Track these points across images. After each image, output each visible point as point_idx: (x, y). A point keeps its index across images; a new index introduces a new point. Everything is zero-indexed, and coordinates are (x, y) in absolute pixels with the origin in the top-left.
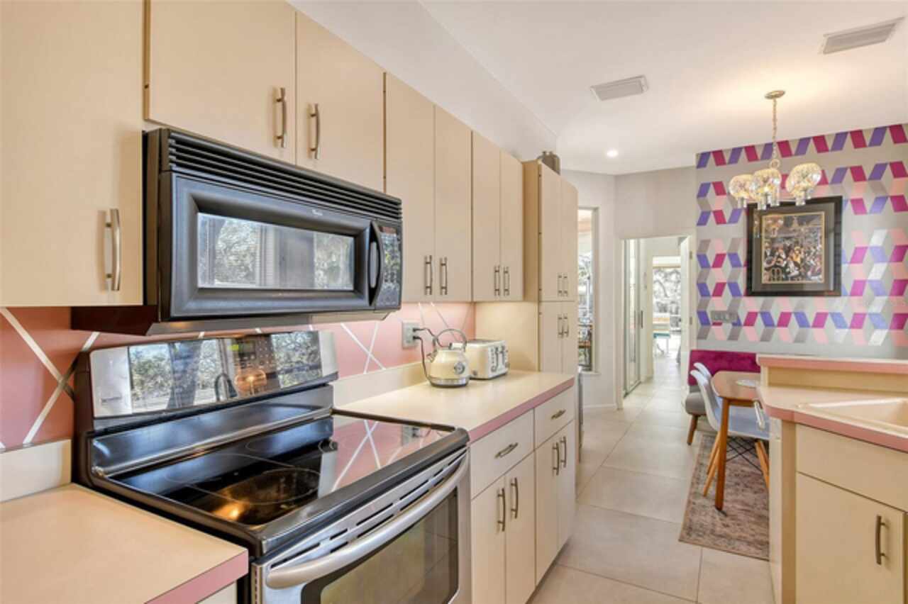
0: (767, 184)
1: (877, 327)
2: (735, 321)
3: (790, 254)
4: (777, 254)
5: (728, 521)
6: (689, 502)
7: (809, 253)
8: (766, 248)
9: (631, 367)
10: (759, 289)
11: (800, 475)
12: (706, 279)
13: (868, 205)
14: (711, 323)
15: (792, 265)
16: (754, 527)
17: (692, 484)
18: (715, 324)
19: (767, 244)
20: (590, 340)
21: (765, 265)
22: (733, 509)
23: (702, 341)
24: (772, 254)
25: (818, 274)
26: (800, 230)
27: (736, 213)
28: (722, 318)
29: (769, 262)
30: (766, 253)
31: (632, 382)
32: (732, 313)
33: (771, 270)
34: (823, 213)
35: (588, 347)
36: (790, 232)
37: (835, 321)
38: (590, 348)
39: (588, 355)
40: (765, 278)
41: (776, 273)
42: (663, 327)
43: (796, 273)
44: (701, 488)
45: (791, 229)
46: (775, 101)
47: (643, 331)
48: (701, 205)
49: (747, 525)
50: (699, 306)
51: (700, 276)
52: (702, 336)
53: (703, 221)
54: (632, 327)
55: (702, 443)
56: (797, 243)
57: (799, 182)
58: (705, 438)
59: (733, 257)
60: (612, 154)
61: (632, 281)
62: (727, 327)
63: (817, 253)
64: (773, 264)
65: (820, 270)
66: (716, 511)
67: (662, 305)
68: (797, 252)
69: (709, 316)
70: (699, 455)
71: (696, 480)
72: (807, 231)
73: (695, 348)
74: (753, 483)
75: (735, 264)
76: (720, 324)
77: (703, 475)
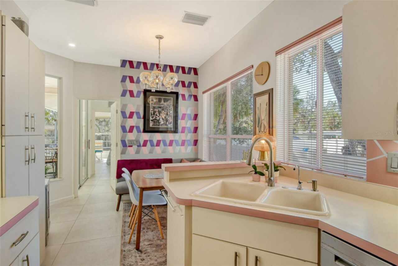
0: (158, 79)
1: (189, 145)
2: (139, 145)
3: (161, 114)
4: (156, 114)
5: (143, 256)
6: (122, 251)
7: (167, 114)
8: (152, 111)
9: (83, 169)
10: (149, 130)
11: (194, 235)
12: (125, 124)
13: (187, 96)
14: (128, 146)
15: (161, 119)
16: (156, 254)
17: (122, 237)
18: (129, 146)
19: (152, 109)
20: (57, 157)
21: (151, 119)
22: (144, 246)
23: (124, 155)
24: (154, 114)
25: (171, 123)
26: (164, 104)
27: (139, 92)
28: (132, 143)
29: (153, 117)
30: (151, 113)
31: (83, 178)
32: (138, 141)
33: (153, 121)
34: (172, 98)
35: (55, 162)
36: (160, 105)
37: (176, 143)
38: (56, 162)
39: (55, 167)
40: (151, 125)
41: (155, 122)
42: (99, 147)
43: (162, 123)
44: (127, 238)
45: (161, 103)
46: (159, 40)
47: (90, 151)
48: (123, 86)
49: (153, 254)
50: (122, 137)
51: (122, 122)
52: (123, 153)
53: (124, 94)
54: (84, 148)
55: (124, 209)
56: (163, 109)
57: (170, 81)
58: (124, 205)
59: (138, 113)
60: (72, 45)
61: (84, 123)
62: (135, 147)
63: (170, 115)
64: (154, 118)
65: (171, 122)
66: (136, 251)
67: (98, 136)
68: (163, 114)
69: (127, 142)
70: (123, 216)
71: (124, 233)
72: (167, 105)
73: (120, 159)
74: (150, 226)
75: (139, 117)
76: (131, 146)
77: (127, 229)
